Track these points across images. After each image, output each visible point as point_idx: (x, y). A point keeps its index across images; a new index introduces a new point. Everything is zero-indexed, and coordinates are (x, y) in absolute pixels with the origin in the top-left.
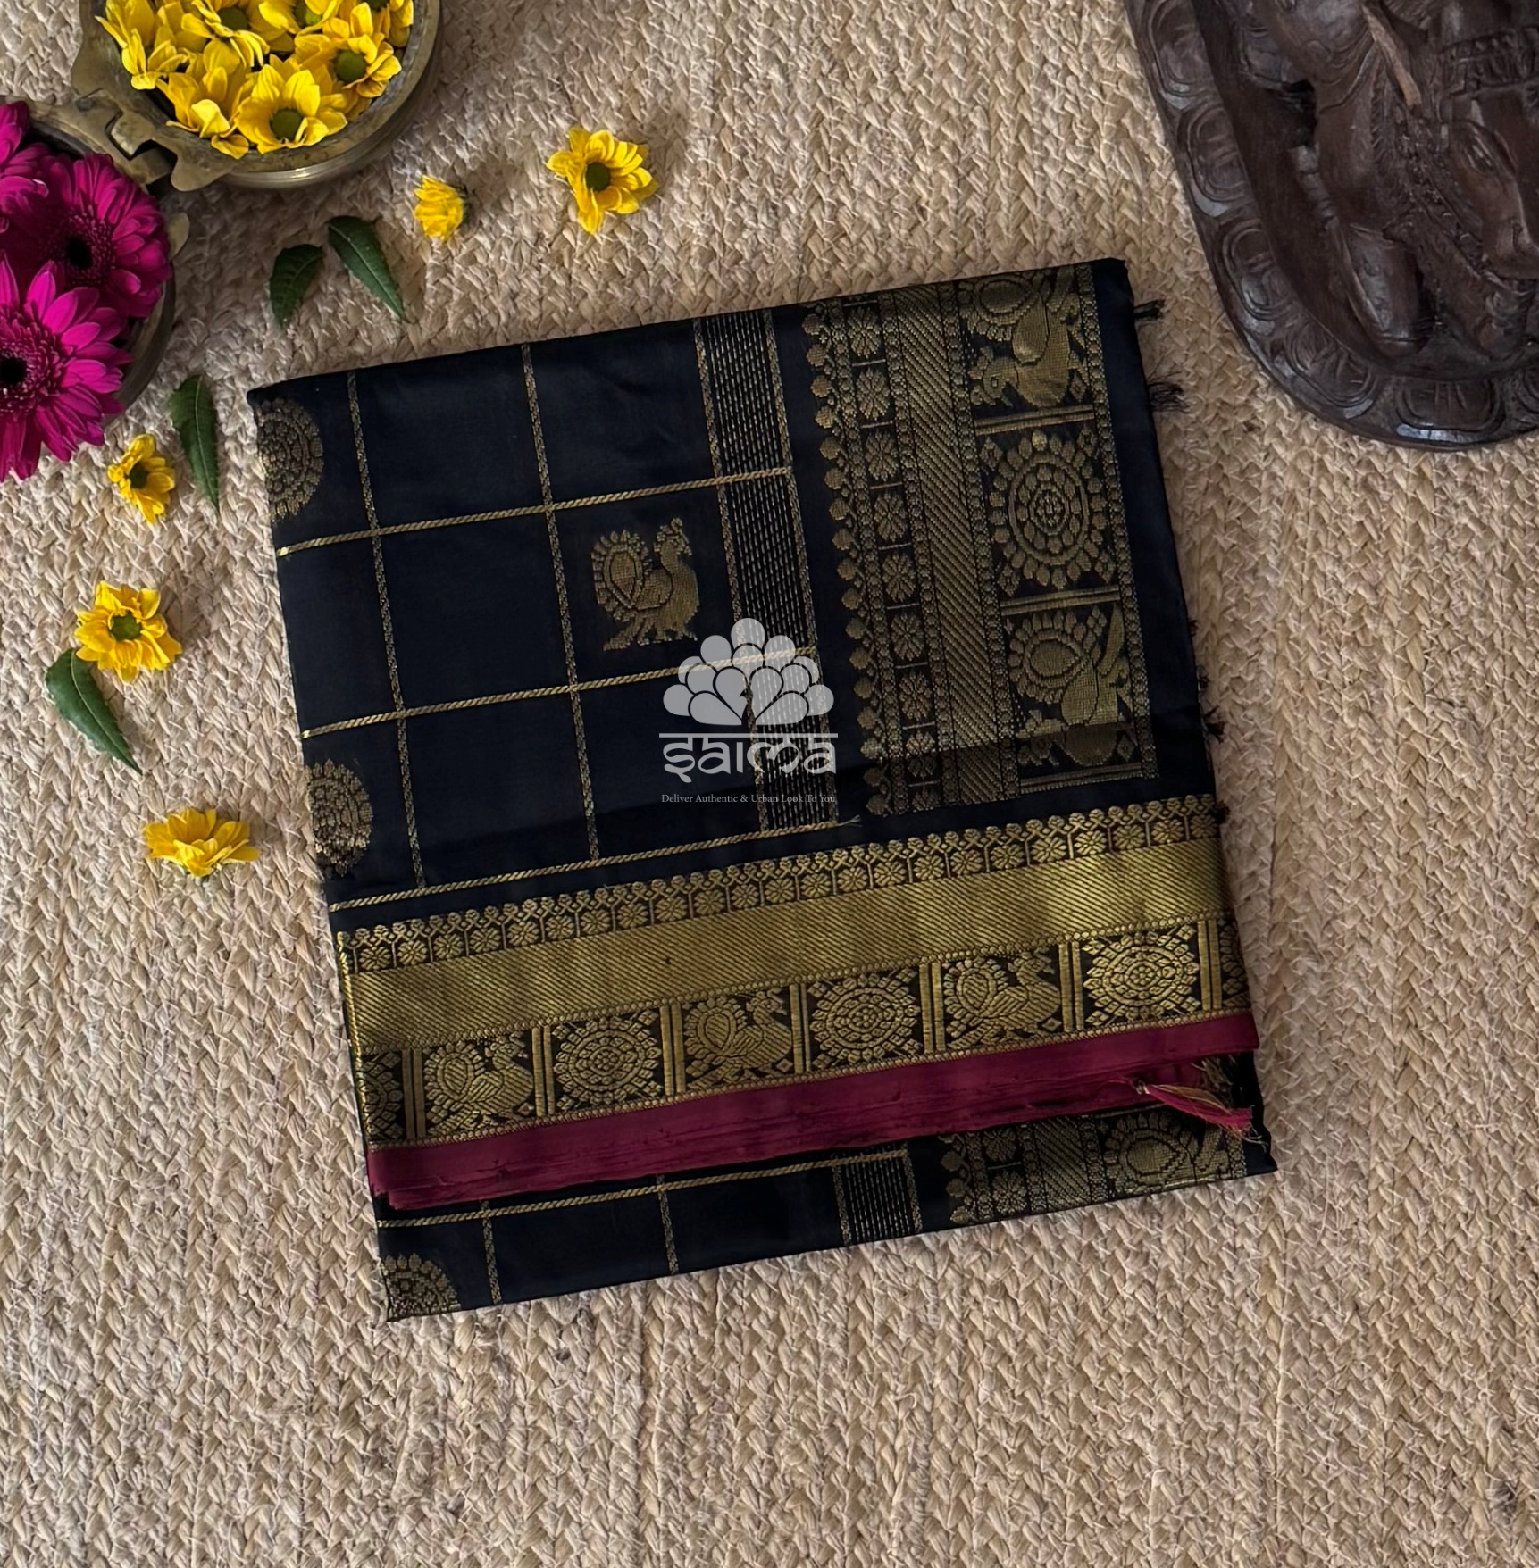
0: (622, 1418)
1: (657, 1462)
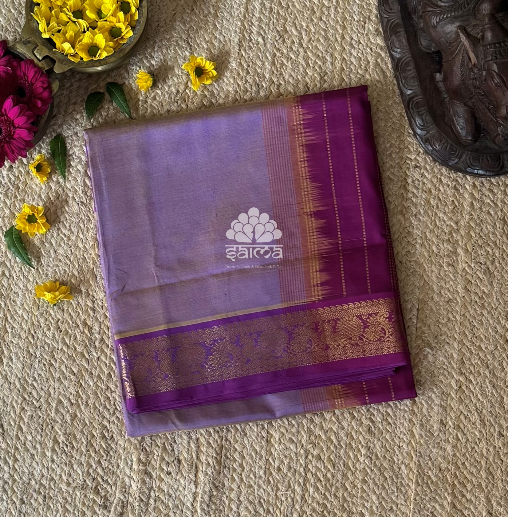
0: (188, 496)
1: (199, 511)
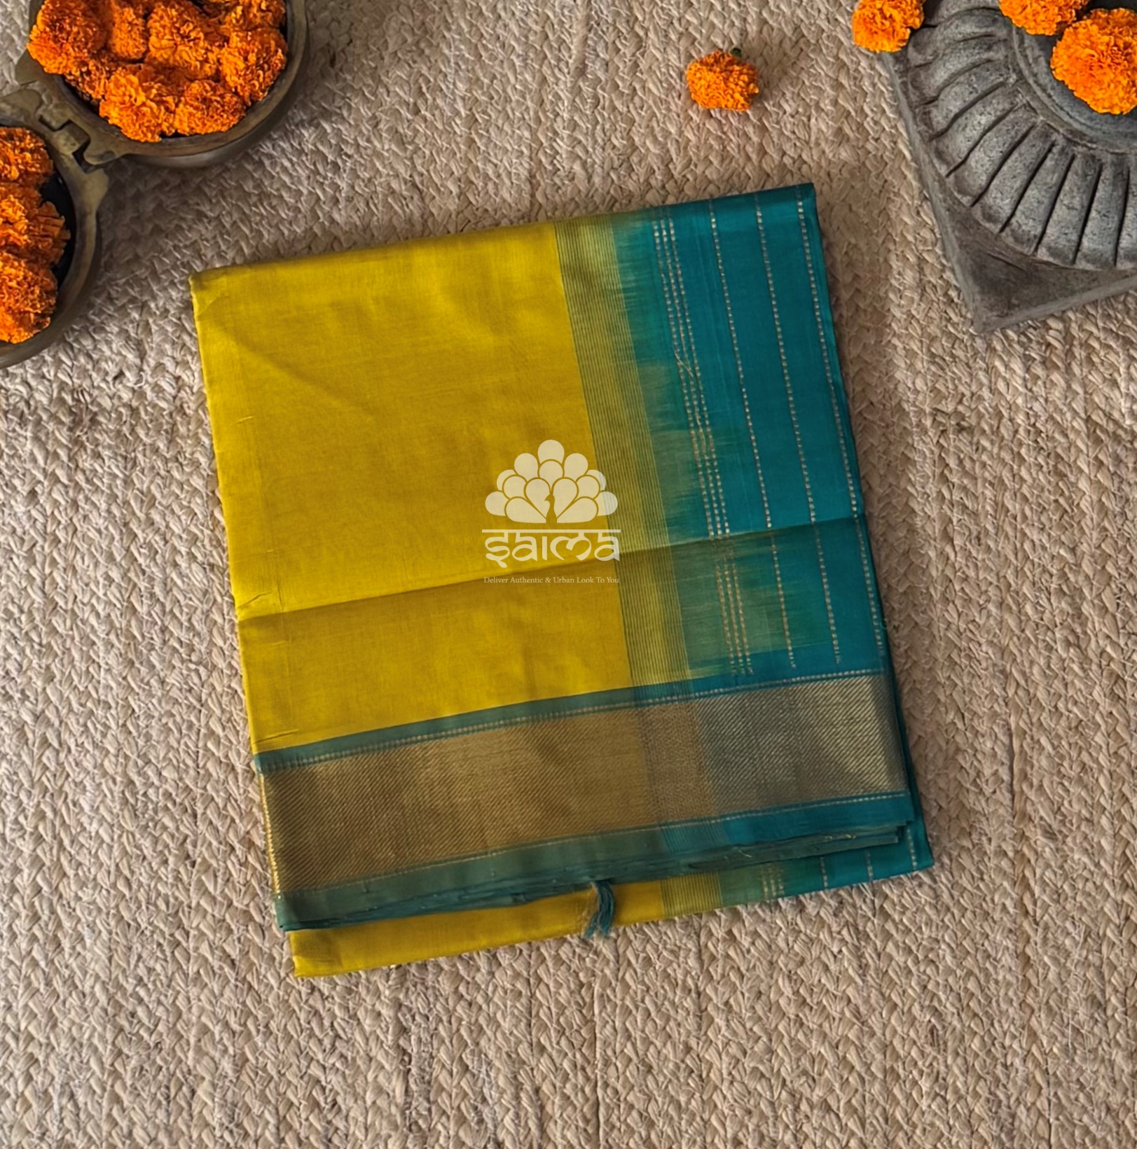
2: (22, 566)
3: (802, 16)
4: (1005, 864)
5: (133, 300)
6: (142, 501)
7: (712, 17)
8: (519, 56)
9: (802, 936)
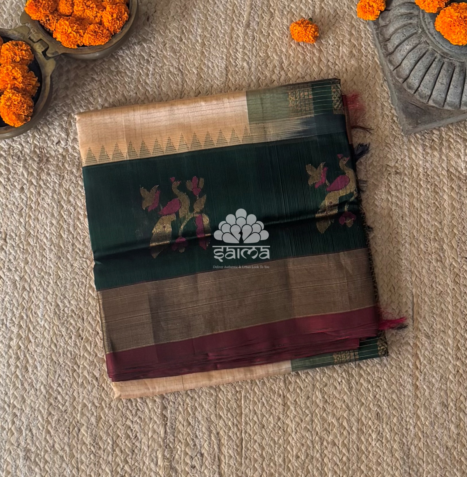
2: (17, 217)
3: (338, 6)
4: (409, 348)
5: (65, 112)
6: (66, 193)
7: (301, 5)
8: (223, 19)
9: (327, 375)
